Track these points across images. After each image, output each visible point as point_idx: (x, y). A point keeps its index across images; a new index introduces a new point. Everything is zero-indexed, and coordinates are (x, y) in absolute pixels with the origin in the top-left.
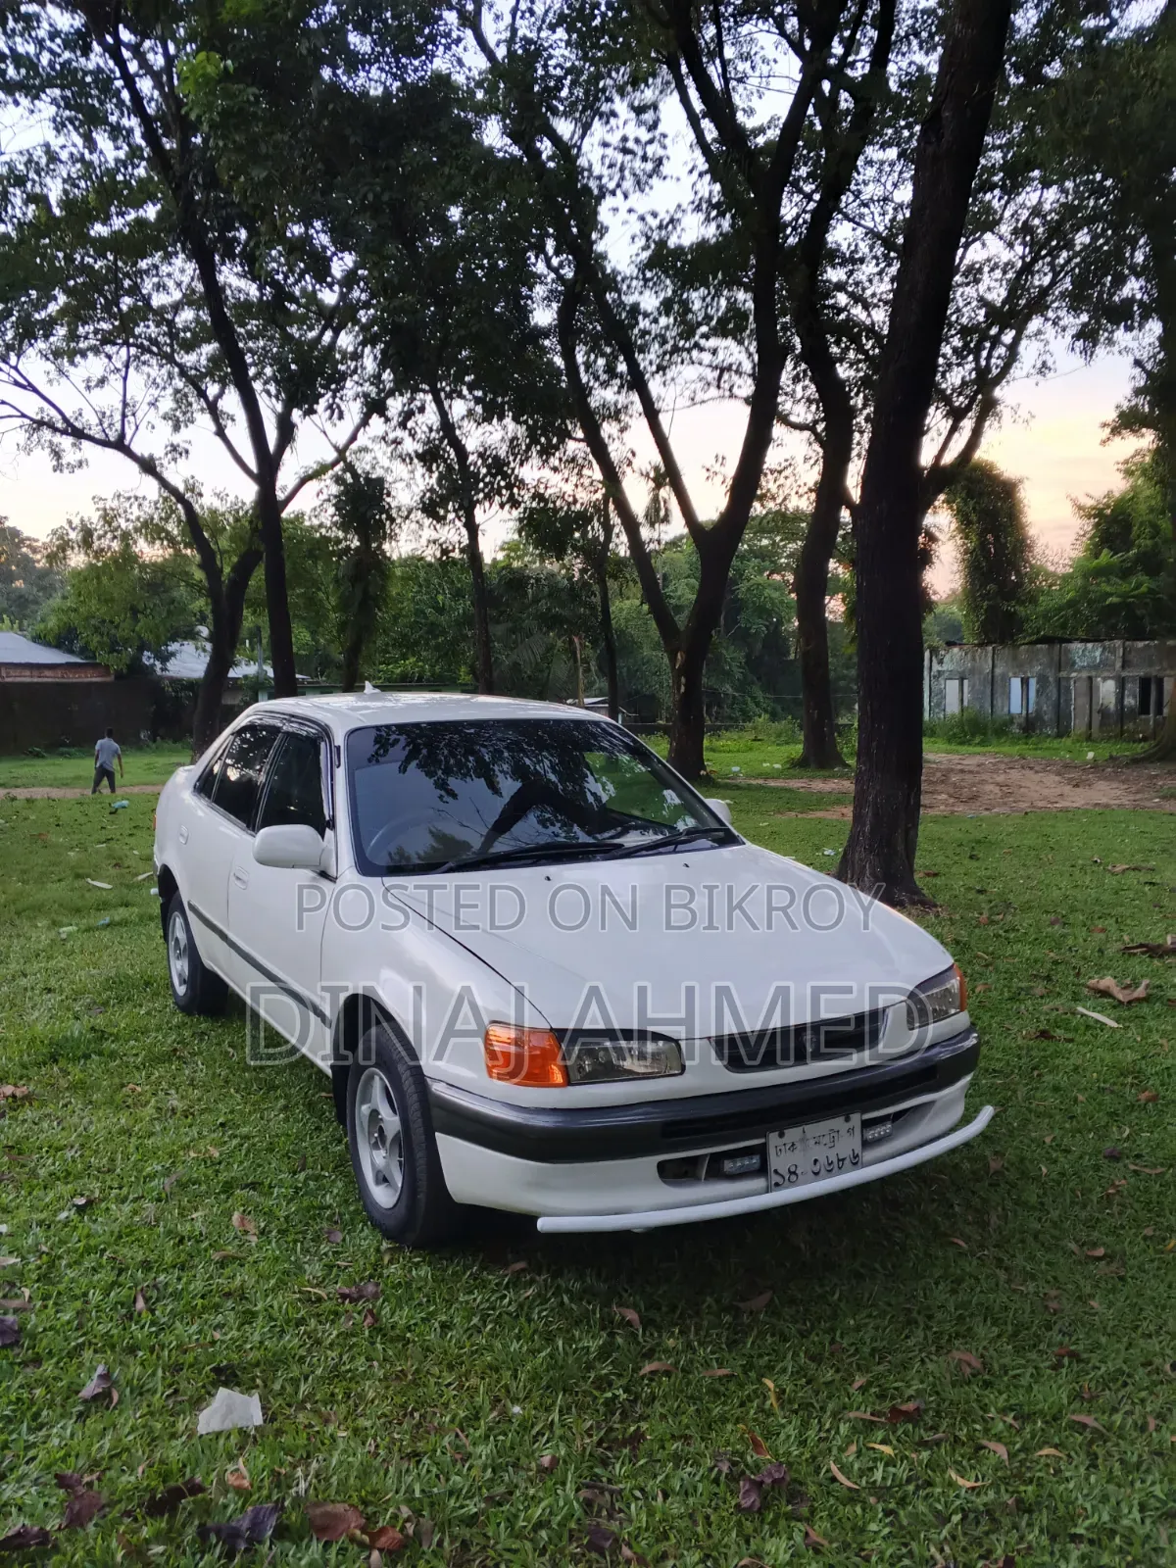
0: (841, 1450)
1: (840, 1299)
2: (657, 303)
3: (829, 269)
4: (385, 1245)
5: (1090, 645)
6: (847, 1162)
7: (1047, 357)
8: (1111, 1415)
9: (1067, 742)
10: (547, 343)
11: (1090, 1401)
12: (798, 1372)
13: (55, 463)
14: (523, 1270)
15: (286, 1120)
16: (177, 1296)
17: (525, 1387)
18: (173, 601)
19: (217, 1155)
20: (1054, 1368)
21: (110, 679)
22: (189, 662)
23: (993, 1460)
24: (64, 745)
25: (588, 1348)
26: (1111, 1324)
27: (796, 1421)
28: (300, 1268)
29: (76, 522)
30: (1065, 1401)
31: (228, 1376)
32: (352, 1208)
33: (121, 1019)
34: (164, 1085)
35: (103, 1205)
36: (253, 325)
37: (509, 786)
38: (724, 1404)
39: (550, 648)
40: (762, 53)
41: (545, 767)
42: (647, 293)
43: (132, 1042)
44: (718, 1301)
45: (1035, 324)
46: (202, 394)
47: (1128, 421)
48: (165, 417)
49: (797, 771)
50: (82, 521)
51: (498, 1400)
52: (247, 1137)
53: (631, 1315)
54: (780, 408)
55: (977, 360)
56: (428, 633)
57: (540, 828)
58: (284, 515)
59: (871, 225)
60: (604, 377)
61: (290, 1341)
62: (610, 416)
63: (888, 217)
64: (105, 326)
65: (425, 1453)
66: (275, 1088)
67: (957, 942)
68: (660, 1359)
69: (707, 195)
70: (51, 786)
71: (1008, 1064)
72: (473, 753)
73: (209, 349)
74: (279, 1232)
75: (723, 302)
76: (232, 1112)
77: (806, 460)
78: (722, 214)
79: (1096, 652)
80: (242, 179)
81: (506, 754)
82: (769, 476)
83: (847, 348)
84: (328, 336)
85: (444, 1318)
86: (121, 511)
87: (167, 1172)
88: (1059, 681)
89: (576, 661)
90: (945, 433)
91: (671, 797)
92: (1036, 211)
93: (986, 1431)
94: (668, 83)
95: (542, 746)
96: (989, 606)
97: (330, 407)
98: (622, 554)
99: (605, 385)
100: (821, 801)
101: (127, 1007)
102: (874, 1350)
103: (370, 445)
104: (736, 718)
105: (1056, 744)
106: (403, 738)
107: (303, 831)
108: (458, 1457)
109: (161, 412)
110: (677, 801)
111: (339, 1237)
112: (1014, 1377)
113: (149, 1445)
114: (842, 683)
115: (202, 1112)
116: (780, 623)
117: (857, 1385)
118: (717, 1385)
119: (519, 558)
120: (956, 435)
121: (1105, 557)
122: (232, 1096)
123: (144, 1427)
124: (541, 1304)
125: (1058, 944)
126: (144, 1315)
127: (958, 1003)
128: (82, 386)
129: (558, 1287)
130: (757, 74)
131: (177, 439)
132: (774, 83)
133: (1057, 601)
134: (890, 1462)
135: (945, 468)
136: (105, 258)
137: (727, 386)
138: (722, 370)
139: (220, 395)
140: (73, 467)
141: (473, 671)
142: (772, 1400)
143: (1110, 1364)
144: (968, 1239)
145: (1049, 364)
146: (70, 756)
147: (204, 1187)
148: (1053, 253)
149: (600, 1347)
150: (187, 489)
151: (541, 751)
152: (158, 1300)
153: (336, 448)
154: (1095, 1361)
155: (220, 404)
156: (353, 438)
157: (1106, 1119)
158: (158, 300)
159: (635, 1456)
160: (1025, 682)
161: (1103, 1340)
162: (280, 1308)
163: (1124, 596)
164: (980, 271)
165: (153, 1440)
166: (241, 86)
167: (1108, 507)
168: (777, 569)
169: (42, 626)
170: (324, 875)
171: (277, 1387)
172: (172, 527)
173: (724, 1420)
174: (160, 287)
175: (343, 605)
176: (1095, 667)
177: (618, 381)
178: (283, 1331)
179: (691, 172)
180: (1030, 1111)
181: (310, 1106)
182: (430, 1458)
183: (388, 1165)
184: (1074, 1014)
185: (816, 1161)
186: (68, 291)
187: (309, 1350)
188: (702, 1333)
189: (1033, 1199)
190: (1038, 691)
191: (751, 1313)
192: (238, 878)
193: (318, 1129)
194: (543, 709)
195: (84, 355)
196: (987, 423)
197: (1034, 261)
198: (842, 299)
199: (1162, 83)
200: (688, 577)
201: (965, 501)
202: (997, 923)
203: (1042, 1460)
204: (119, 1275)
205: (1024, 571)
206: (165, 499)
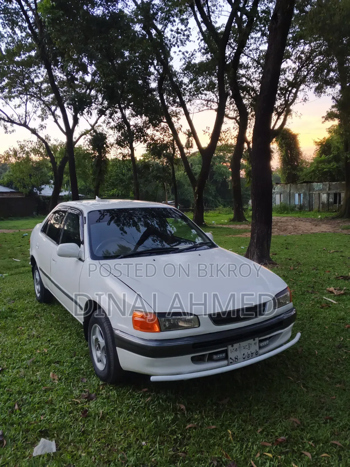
0: (255, 455)
1: (252, 399)
2: (188, 81)
3: (240, 70)
4: (101, 383)
5: (319, 183)
6: (254, 354)
7: (306, 96)
8: (345, 441)
9: (312, 213)
10: (155, 93)
11: (337, 435)
12: (239, 427)
13: (5, 131)
14: (146, 391)
15: (70, 339)
16: (29, 403)
17: (147, 435)
18: (42, 172)
19: (46, 351)
20: (324, 423)
21: (24, 196)
22: (48, 191)
23: (306, 459)
24: (11, 216)
25: (168, 419)
26: (342, 407)
27: (239, 445)
28: (71, 392)
29: (12, 149)
30: (330, 436)
31: (45, 434)
32: (90, 370)
33: (19, 305)
34: (31, 327)
35: (7, 370)
36: (65, 88)
37: (143, 229)
38: (214, 439)
39: (157, 186)
40: (219, 4)
41: (155, 223)
42: (185, 78)
43: (22, 313)
44: (212, 401)
45: (302, 87)
46: (50, 109)
47: (330, 116)
48: (39, 117)
49: (232, 222)
50: (14, 148)
51: (137, 440)
52: (57, 345)
53: (183, 407)
54: (226, 112)
55: (285, 97)
56: (120, 182)
57: (153, 242)
58: (75, 146)
59: (253, 57)
60: (172, 103)
61: (67, 419)
62: (174, 116)
63: (258, 54)
64: (20, 89)
65: (112, 461)
66: (67, 328)
67: (284, 276)
68: (192, 423)
69: (203, 46)
70: (6, 229)
71: (303, 316)
72: (132, 219)
73: (52, 95)
74: (65, 379)
75: (208, 80)
76: (52, 336)
77: (234, 128)
78: (208, 53)
79: (320, 185)
80: (59, 40)
81: (142, 219)
82: (223, 133)
83: (246, 94)
84: (88, 91)
85: (119, 409)
86: (26, 145)
87: (29, 358)
88: (310, 194)
89: (165, 190)
90: (275, 120)
91: (194, 231)
92: (303, 52)
93: (304, 447)
94: (191, 13)
95: (153, 216)
96: (289, 172)
97: (88, 112)
98: (178, 157)
99: (172, 105)
100: (239, 232)
101: (21, 300)
102: (264, 418)
103: (101, 124)
104: (213, 207)
105: (309, 213)
106: (108, 214)
107: (73, 245)
108: (123, 462)
109: (38, 115)
110: (196, 233)
111: (85, 380)
112: (312, 427)
113: (16, 461)
114: (245, 196)
115: (43, 336)
116: (226, 178)
117: (259, 431)
118: (212, 432)
119: (148, 159)
120: (279, 120)
121: (323, 157)
122: (53, 331)
123: (14, 454)
124: (153, 403)
125: (315, 276)
126: (17, 411)
127: (289, 300)
128: (13, 107)
129: (158, 397)
130: (218, 10)
131: (42, 123)
132: (223, 13)
133: (308, 171)
134: (271, 460)
135: (276, 130)
136: (20, 68)
137: (209, 106)
138: (208, 101)
139: (56, 110)
140: (11, 132)
141: (134, 193)
142: (230, 437)
143: (343, 422)
144: (293, 377)
145: (307, 98)
146: (12, 220)
147: (41, 363)
148: (308, 65)
149: (172, 419)
150: (46, 139)
151: (153, 218)
152: (23, 405)
153: (91, 125)
154: (338, 421)
155: (56, 112)
156: (96, 122)
157: (335, 334)
158: (36, 81)
159: (185, 460)
160: (299, 195)
161: (340, 413)
162: (64, 407)
163: (329, 168)
164: (286, 70)
165: (17, 459)
166: (58, 11)
167: (324, 142)
168: (225, 162)
169: (2, 180)
170: (80, 259)
171: (61, 437)
172: (42, 150)
173: (214, 444)
174: (37, 77)
175: (94, 173)
176: (321, 190)
177: (177, 104)
178: (65, 416)
179: (198, 39)
180: (311, 332)
181: (78, 334)
182: (114, 463)
183: (101, 356)
184: (322, 299)
185: (244, 354)
186: (8, 78)
187: (73, 423)
188: (207, 412)
189: (314, 363)
190: (303, 198)
191: (223, 404)
192: (54, 260)
193: (80, 342)
194: (154, 204)
195: (14, 98)
196: (288, 117)
197: (302, 67)
198: (244, 79)
199: (343, 10)
200: (198, 164)
201: (281, 141)
202: (296, 270)
203: (323, 458)
204: (10, 396)
205: (299, 162)
206: (39, 142)
